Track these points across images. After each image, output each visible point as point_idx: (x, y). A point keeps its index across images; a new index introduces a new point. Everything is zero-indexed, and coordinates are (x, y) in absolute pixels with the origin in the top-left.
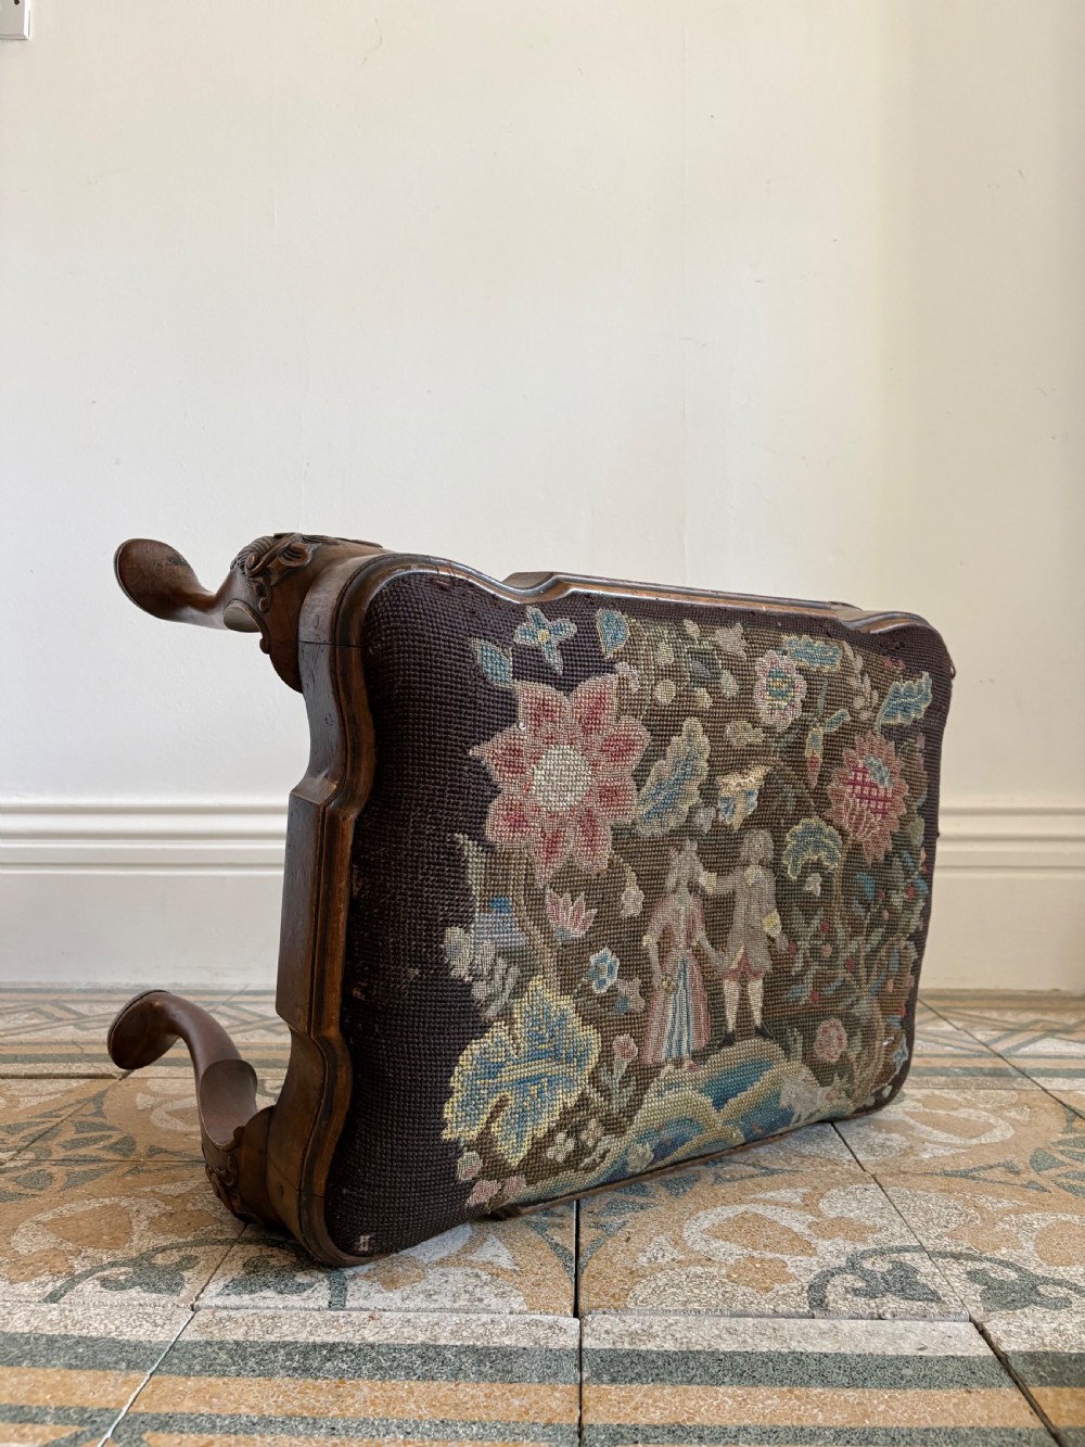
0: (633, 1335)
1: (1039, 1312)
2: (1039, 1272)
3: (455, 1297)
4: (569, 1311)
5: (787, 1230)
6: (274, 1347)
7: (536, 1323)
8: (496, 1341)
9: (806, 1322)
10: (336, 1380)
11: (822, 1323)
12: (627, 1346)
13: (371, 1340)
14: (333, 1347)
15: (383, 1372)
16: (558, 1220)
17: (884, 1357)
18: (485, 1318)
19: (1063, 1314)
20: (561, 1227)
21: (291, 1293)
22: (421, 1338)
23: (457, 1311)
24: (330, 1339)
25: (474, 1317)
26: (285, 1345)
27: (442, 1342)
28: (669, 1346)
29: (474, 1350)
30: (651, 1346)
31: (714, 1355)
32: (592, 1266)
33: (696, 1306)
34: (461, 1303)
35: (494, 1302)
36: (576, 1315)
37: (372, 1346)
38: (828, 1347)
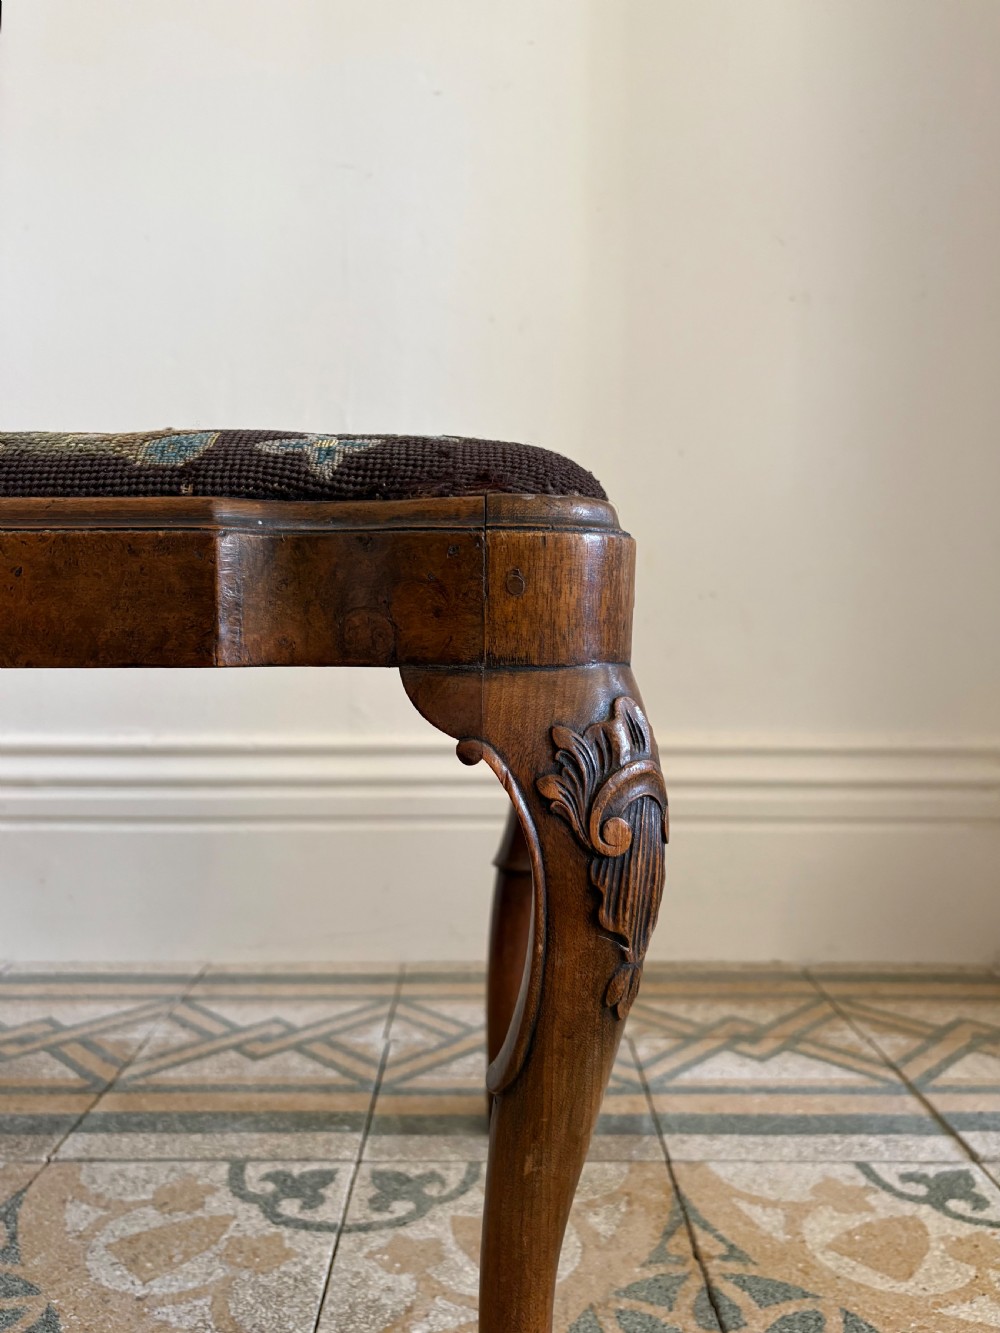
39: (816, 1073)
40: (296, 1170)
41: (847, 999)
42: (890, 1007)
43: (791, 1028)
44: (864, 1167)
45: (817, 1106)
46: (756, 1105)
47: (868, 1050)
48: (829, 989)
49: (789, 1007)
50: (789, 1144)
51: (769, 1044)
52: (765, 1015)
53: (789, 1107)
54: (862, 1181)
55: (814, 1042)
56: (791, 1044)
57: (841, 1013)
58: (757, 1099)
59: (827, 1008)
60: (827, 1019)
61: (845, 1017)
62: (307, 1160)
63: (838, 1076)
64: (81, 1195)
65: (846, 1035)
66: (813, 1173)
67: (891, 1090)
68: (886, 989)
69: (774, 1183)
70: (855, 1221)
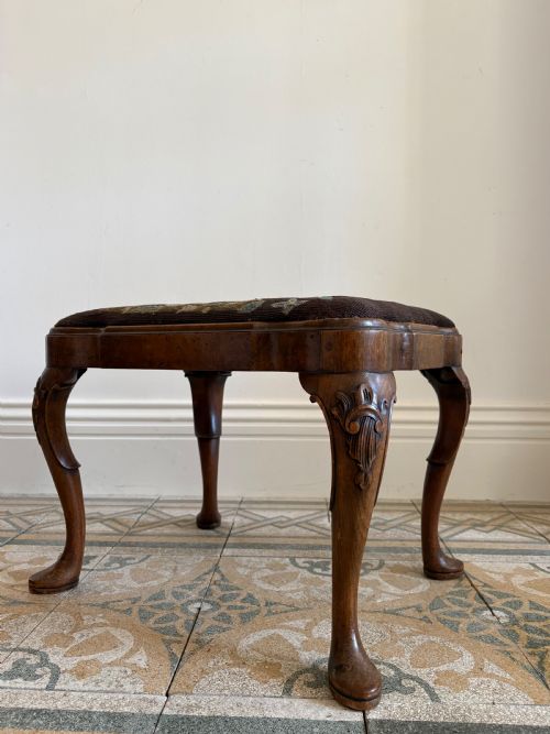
0: (189, 707)
1: (396, 695)
2: (407, 672)
3: (111, 683)
4: (164, 692)
5: (291, 645)
6: (11, 711)
7: (144, 700)
8: (121, 710)
9: (278, 700)
10: (34, 730)
11: (286, 701)
12: (184, 713)
13: (60, 707)
14: (39, 712)
15: (59, 727)
16: (179, 639)
17: (308, 721)
18: (121, 696)
19: (407, 698)
20: (179, 642)
21: (31, 680)
22: (85, 707)
23: (108, 692)
24: (39, 707)
25: (115, 695)
26: (18, 709)
27: (94, 710)
28: (205, 714)
29: (108, 714)
30: (196, 714)
31: (226, 719)
32: (186, 666)
33: (226, 692)
34: (112, 687)
35: (128, 687)
36: (167, 695)
37: (59, 711)
38: (282, 714)
39: (510, 537)
40: (315, 561)
41: (521, 513)
42: (540, 516)
43: (498, 522)
44: (533, 565)
45: (512, 547)
46: (487, 546)
47: (531, 530)
48: (511, 510)
49: (496, 516)
50: (503, 557)
51: (488, 528)
52: (487, 518)
53: (500, 547)
54: (532, 568)
55: (509, 527)
56: (499, 527)
57: (519, 517)
58: (488, 544)
59: (512, 516)
60: (513, 520)
61: (520, 519)
62: (318, 558)
63: (519, 537)
64: (240, 565)
65: (523, 526)
66: (514, 566)
67: (541, 542)
68: (537, 510)
69: (498, 568)
70: (532, 578)
